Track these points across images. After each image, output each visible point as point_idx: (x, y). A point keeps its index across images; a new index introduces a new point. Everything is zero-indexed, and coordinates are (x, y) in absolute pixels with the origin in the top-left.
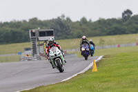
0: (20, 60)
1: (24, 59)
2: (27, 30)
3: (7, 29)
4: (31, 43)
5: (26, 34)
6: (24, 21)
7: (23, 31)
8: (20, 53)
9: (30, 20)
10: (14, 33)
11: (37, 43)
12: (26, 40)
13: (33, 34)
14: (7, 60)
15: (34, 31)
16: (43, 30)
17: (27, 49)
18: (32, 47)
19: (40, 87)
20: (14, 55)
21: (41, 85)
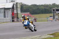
0: (48, 21)
1: (49, 21)
2: (51, 8)
3: (42, 7)
4: (53, 14)
5: (51, 10)
6: (50, 5)
7: (49, 9)
8: (48, 18)
9: (53, 4)
10: (45, 10)
11: (55, 14)
12: (50, 12)
13: (54, 10)
14: (42, 21)
15: (54, 9)
16: (58, 9)
17: (51, 17)
18: (53, 16)
19: (56, 33)
20: (45, 19)
21: (56, 32)
